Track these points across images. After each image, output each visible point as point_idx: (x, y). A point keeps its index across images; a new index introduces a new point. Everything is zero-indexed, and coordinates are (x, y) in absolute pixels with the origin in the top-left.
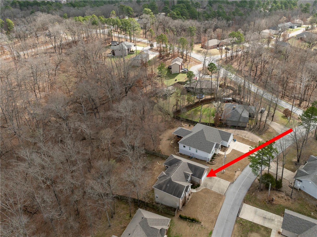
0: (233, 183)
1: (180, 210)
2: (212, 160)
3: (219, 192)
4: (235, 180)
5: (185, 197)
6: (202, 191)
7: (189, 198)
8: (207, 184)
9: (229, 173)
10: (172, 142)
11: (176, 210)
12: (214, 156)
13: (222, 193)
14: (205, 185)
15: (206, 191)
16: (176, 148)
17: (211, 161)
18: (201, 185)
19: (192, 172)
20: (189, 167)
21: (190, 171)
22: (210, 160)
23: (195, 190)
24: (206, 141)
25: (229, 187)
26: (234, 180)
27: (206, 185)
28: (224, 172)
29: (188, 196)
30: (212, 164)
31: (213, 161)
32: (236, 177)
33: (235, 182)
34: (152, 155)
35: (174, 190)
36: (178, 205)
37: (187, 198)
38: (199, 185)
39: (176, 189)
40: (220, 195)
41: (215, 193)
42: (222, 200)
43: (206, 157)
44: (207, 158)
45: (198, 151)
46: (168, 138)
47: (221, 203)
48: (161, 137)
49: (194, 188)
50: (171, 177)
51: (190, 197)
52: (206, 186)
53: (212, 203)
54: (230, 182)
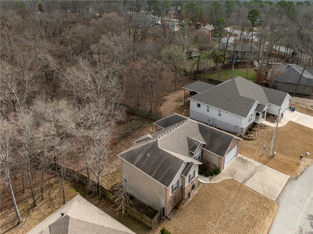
0: (296, 178)
1: (166, 217)
2: (249, 132)
3: (264, 191)
4: (301, 174)
5: (182, 189)
6: (223, 183)
7: (191, 194)
8: (237, 171)
9: (284, 158)
10: (181, 104)
11: (155, 215)
12: (253, 127)
13: (271, 196)
14: (232, 173)
15: (232, 185)
16: (185, 112)
17: (247, 134)
18: (223, 171)
19: (206, 141)
20: (200, 131)
21: (202, 138)
22: (244, 131)
23: (208, 178)
24: (240, 97)
25: (288, 187)
26: (299, 174)
27: (234, 173)
28: (274, 156)
29: (189, 188)
30: (249, 140)
31: (251, 134)
32: (301, 168)
33: (300, 178)
34: (146, 118)
35: (159, 166)
36: (163, 204)
37: (186, 192)
38: (217, 171)
39: (162, 166)
40: (266, 199)
41: (253, 193)
42: (271, 211)
43: (237, 125)
44: (240, 127)
45: (223, 113)
46: (176, 99)
47: (268, 218)
48: (166, 97)
49: (206, 176)
50: (159, 139)
51: (195, 192)
52: (233, 176)
53: (245, 215)
54: (289, 177)
